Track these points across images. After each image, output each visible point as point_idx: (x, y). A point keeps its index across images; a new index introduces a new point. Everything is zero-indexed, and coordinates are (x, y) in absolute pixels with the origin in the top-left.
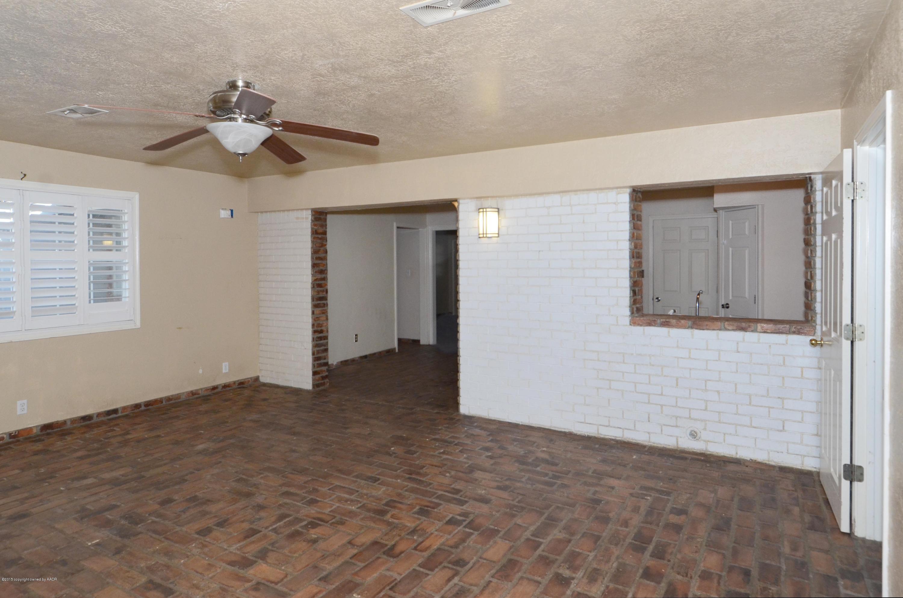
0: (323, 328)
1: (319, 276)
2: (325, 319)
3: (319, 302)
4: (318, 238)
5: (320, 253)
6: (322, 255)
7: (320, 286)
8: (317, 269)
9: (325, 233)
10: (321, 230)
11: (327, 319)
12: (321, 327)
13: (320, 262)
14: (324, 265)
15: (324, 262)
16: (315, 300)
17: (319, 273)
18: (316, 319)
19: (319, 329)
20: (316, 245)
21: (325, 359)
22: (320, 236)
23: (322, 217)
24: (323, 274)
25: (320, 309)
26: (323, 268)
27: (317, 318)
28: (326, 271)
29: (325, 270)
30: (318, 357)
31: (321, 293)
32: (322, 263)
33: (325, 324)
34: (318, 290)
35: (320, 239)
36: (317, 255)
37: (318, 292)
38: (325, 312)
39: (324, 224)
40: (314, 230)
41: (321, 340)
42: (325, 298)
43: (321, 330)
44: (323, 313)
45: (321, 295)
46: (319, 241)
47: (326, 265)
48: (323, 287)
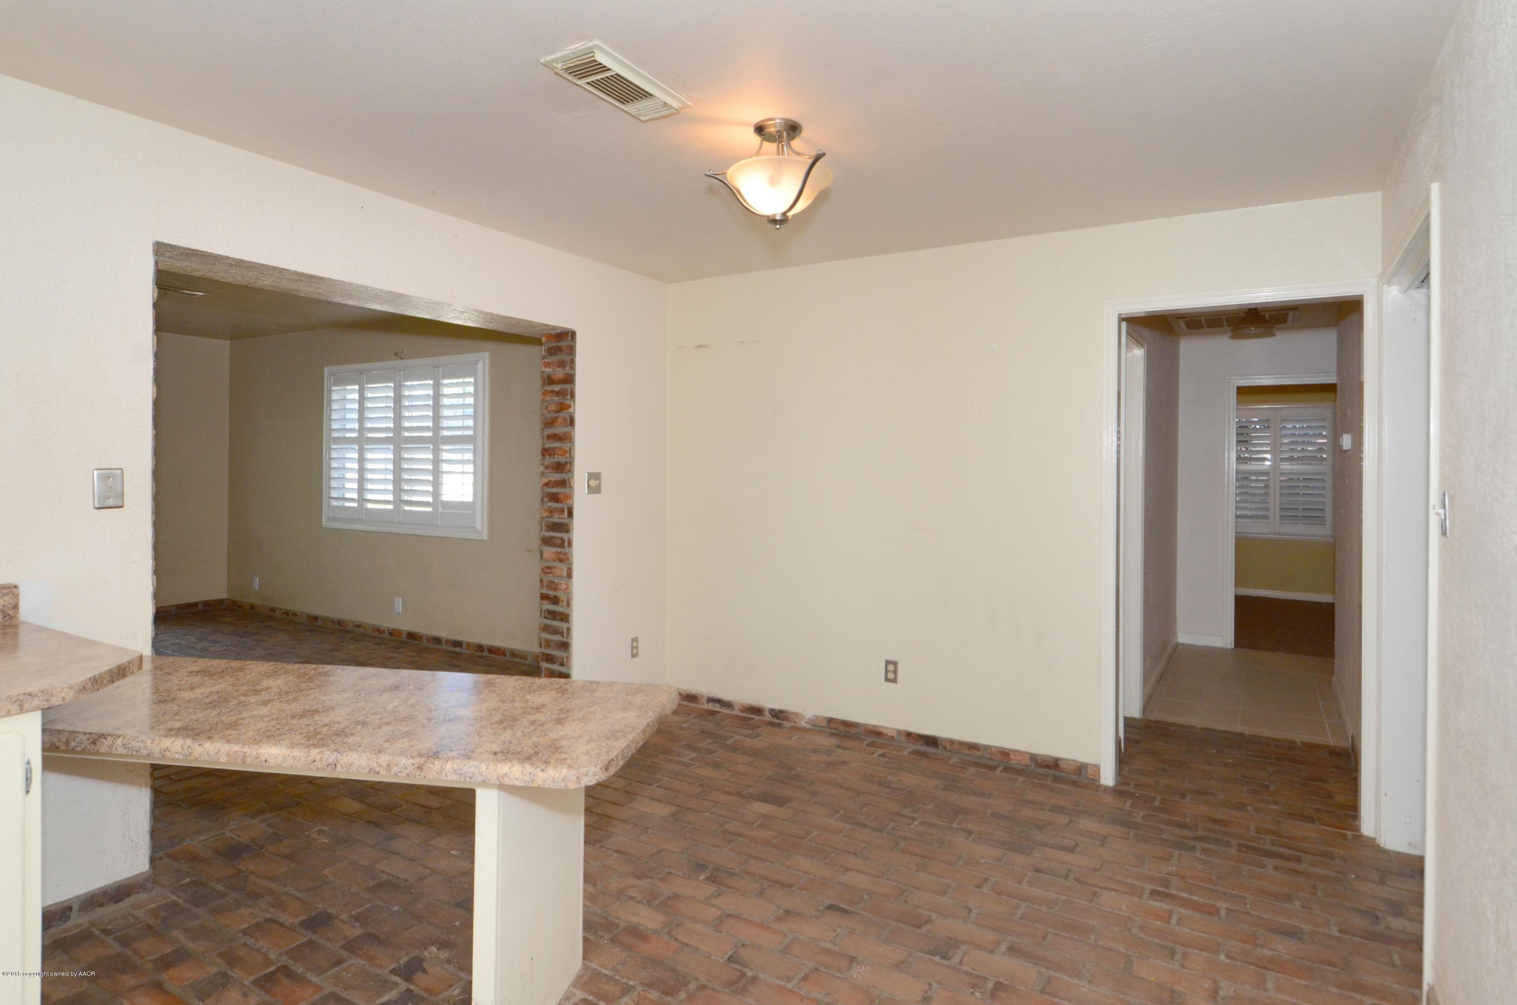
0: (560, 595)
1: (556, 477)
2: (565, 574)
3: (552, 534)
4: (553, 392)
5: (557, 424)
6: (559, 430)
7: (554, 498)
8: (549, 460)
9: (570, 380)
10: (559, 373)
11: (569, 576)
12: (555, 589)
13: (556, 444)
14: (565, 452)
15: (565, 446)
16: (544, 527)
17: (553, 469)
18: (546, 570)
19: (552, 593)
20: (549, 408)
21: (562, 665)
22: (557, 388)
23: (563, 344)
24: (562, 472)
25: (554, 550)
26: (562, 459)
27: (548, 567)
28: (568, 467)
29: (566, 463)
30: (548, 655)
31: (556, 515)
32: (560, 448)
33: (564, 586)
34: (550, 507)
35: (558, 393)
36: (550, 431)
37: (551, 511)
38: (564, 559)
39: (567, 358)
40: (546, 377)
41: (554, 619)
42: (564, 528)
43: (555, 597)
44: (561, 560)
45: (556, 519)
46: (556, 399)
47: (570, 453)
48: (561, 502)
